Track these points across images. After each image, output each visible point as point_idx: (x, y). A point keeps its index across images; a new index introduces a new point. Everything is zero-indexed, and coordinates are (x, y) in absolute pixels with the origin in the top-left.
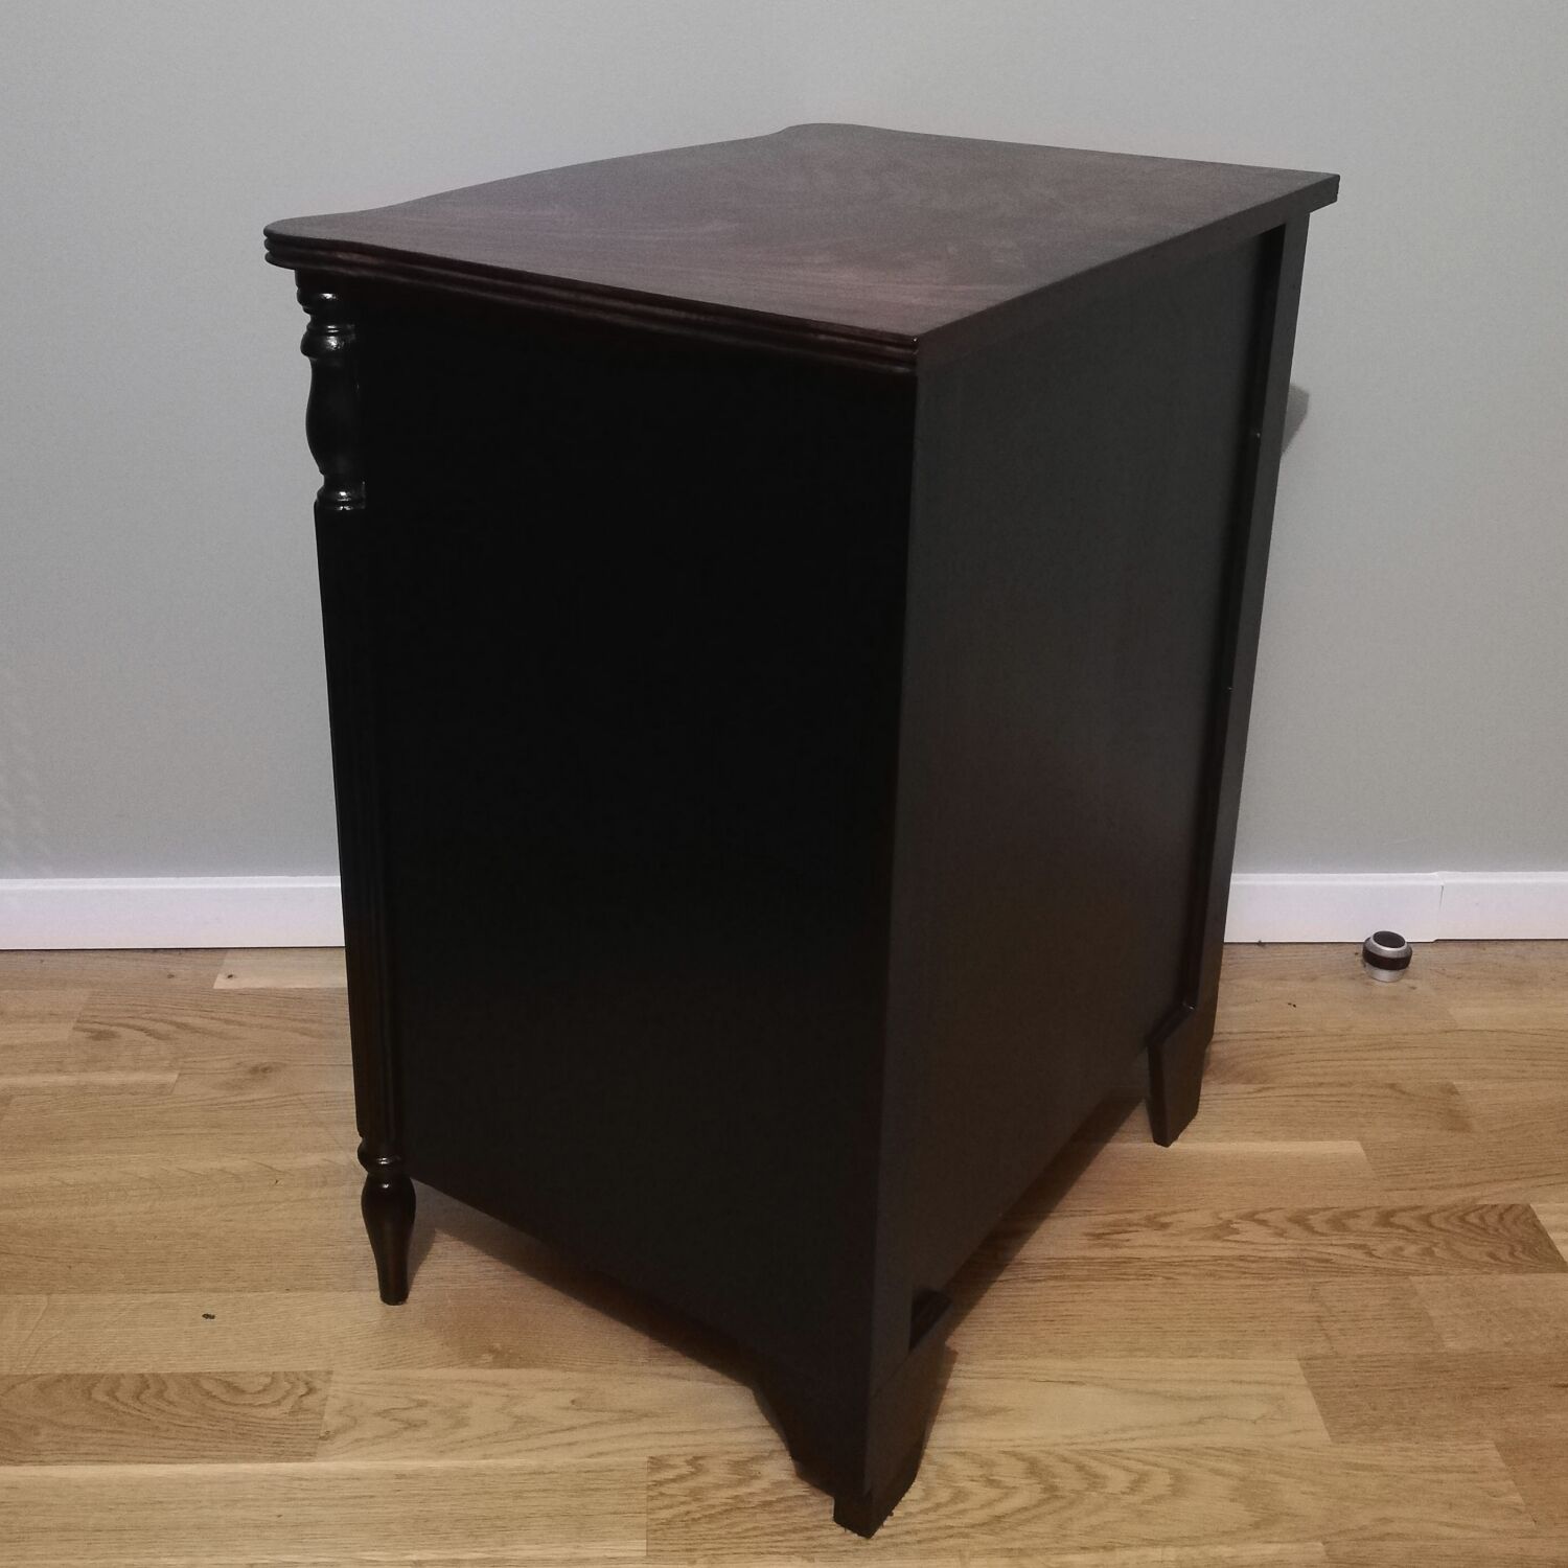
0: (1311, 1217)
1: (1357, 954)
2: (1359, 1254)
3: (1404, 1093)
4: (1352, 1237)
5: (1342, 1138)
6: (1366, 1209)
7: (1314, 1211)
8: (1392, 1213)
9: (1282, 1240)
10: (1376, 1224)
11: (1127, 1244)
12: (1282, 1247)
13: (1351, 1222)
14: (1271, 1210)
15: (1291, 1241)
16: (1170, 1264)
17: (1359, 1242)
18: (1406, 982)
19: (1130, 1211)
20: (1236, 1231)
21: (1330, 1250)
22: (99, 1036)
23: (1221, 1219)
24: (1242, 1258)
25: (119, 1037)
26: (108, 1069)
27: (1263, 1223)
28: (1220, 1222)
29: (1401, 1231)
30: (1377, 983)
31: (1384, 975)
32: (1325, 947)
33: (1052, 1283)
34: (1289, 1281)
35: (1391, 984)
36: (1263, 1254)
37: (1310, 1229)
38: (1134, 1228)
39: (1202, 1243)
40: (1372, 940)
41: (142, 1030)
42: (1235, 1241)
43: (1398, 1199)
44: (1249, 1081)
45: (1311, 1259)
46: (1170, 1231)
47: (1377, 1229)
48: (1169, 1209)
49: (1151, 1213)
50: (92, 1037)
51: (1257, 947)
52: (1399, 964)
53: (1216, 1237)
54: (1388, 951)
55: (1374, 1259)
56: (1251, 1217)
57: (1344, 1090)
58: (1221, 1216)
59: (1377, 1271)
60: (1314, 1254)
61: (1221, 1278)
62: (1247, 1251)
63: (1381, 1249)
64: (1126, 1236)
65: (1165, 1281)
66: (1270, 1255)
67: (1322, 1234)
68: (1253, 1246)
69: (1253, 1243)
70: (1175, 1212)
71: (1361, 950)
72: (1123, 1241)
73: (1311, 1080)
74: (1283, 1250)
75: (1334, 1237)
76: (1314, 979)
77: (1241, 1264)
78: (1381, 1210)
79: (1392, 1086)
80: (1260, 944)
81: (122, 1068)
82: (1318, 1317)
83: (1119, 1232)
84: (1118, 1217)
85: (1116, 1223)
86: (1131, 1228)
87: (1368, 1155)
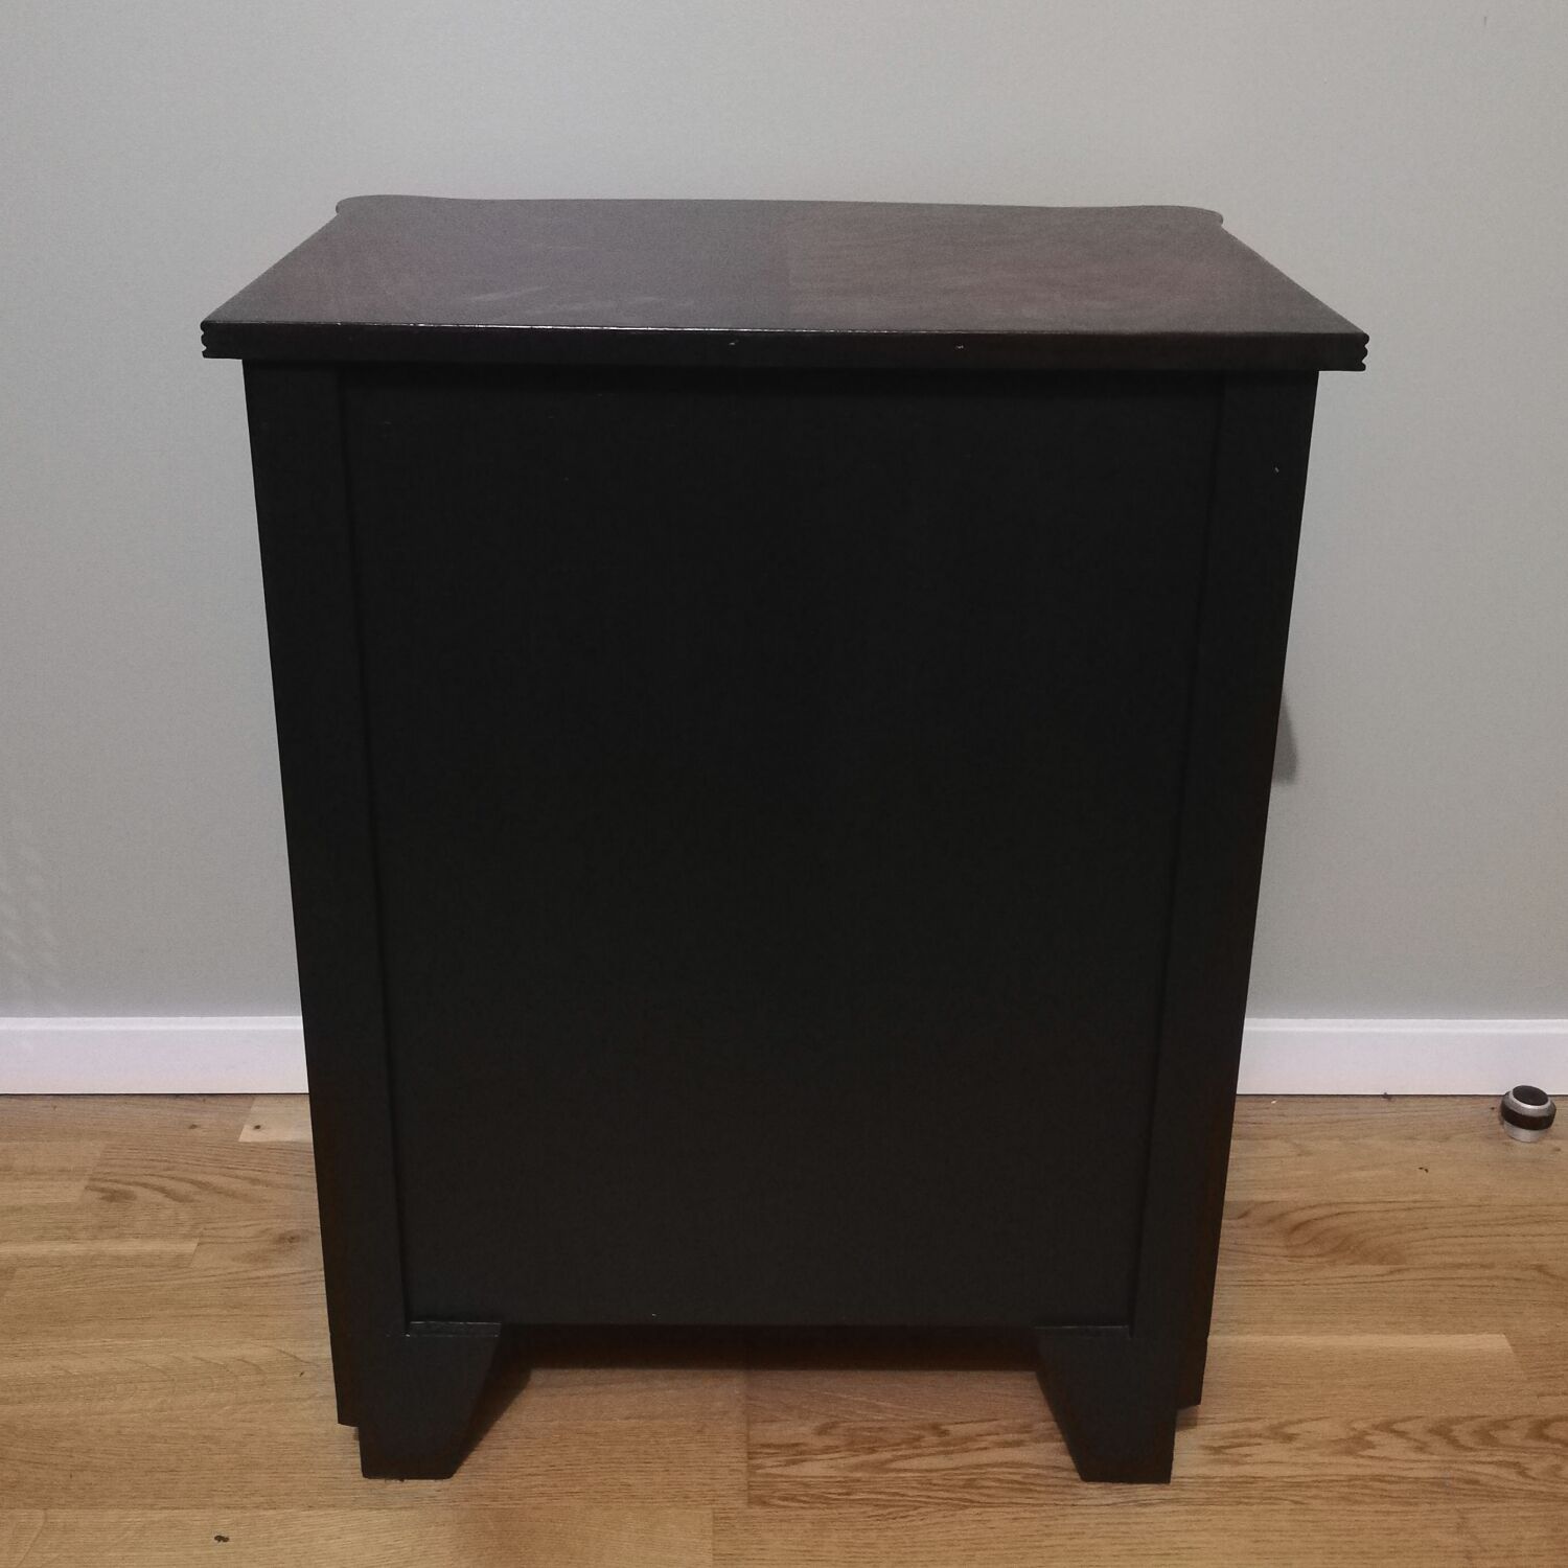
0: (1454, 1427)
1: (1493, 1108)
2: (1510, 1475)
3: (1552, 1276)
4: (1501, 1453)
5: (1485, 1331)
6: (1515, 1418)
7: (1458, 1421)
8: (1546, 1423)
9: (1423, 1457)
10: (1528, 1437)
11: (1248, 1459)
12: (1425, 1465)
13: (1501, 1435)
14: (1409, 1419)
15: (1435, 1457)
16: (1299, 1485)
17: (1512, 1459)
18: (1549, 1143)
19: (1250, 1420)
20: (1371, 1446)
21: (1478, 1468)
22: (112, 1197)
23: (1354, 1429)
24: (1380, 1478)
25: (135, 1198)
26: (120, 1237)
27: (1401, 1434)
28: (1352, 1434)
29: (1558, 1446)
30: (1516, 1143)
31: (1524, 1134)
32: (1458, 1100)
33: (1169, 1508)
34: (1433, 1507)
35: (1533, 1145)
36: (1404, 1473)
37: (1454, 1442)
38: (1259, 1440)
39: (1334, 1460)
40: (1511, 1096)
41: (162, 1190)
42: (1372, 1457)
43: (1551, 1406)
44: (1381, 1261)
45: (1459, 1480)
46: (1295, 1444)
47: (1532, 1443)
48: (1296, 1417)
49: (1275, 1422)
50: (103, 1198)
51: (1383, 1100)
52: (1541, 1124)
53: (1349, 1452)
54: (1529, 1108)
55: (1528, 1481)
56: (1387, 1427)
57: (1487, 1272)
58: (1355, 1425)
59: (1532, 1495)
60: (1457, 1475)
61: (1357, 1502)
62: (1379, 1469)
63: (1536, 1467)
64: (1245, 1450)
65: (1293, 1507)
66: (1412, 1474)
67: (1471, 1449)
68: (1391, 1464)
69: (1391, 1460)
70: (1300, 1421)
71: (1497, 1104)
72: (1243, 1456)
73: (1449, 1259)
74: (1424, 1468)
75: (1482, 1453)
76: (1447, 1138)
77: (1377, 1485)
78: (1532, 1419)
79: (1540, 1268)
80: (1386, 1096)
81: (137, 1236)
82: (1468, 1551)
83: (1240, 1445)
84: (1237, 1426)
85: (1235, 1434)
86: (1253, 1441)
87: (1516, 1352)
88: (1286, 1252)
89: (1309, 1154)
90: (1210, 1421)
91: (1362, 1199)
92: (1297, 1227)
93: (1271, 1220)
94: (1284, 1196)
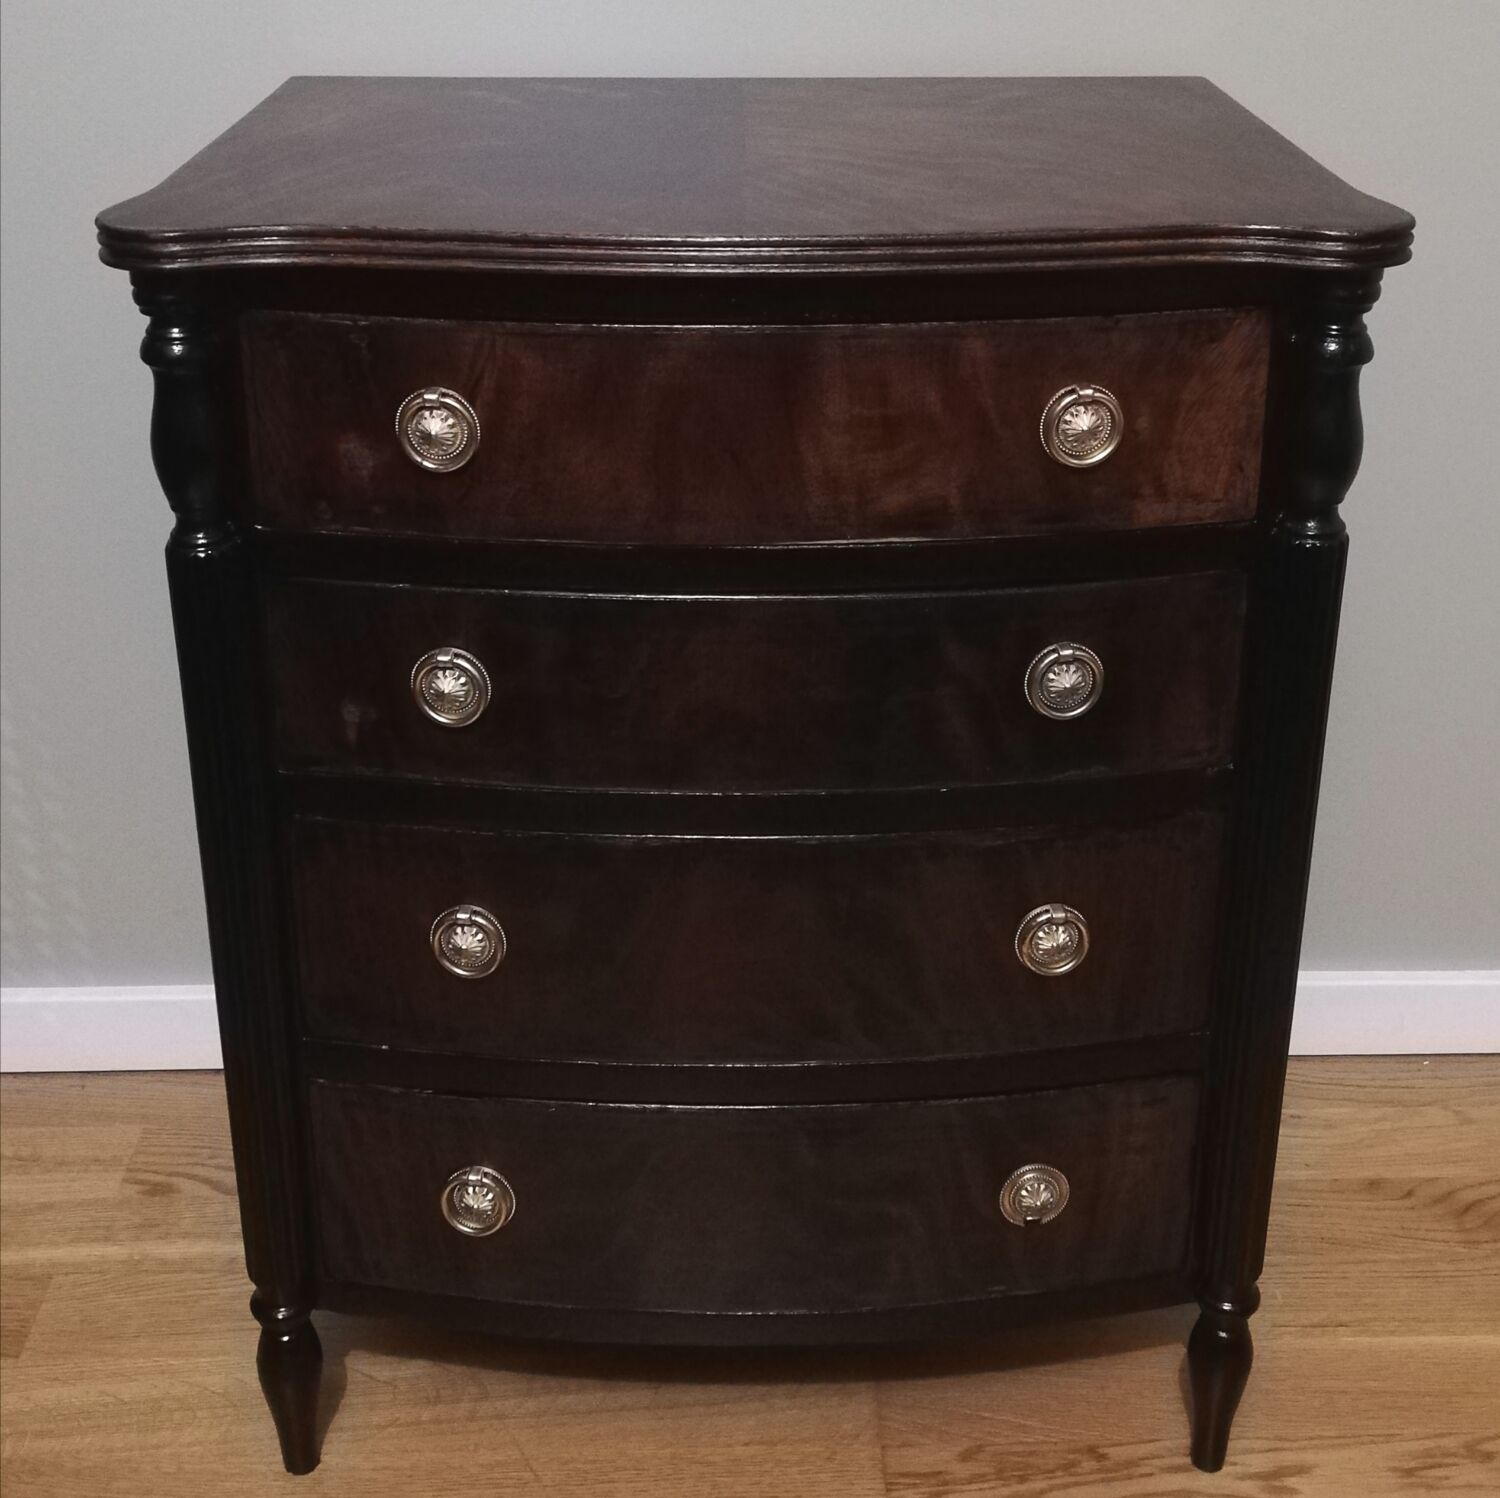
11: (1445, 1482)
19: (1441, 1436)
25: (179, 1190)
38: (1456, 1460)
46: (1495, 1464)
48: (1492, 1433)
49: (1469, 1438)
64: (1442, 1471)
72: (1440, 1478)
83: (1432, 1467)
84: (1429, 1444)
85: (1428, 1454)
86: (1446, 1461)
88: (1458, 1237)
89: (1470, 1121)
90: (1398, 1438)
92: (1468, 1208)
93: (1438, 1201)
94: (1449, 1172)
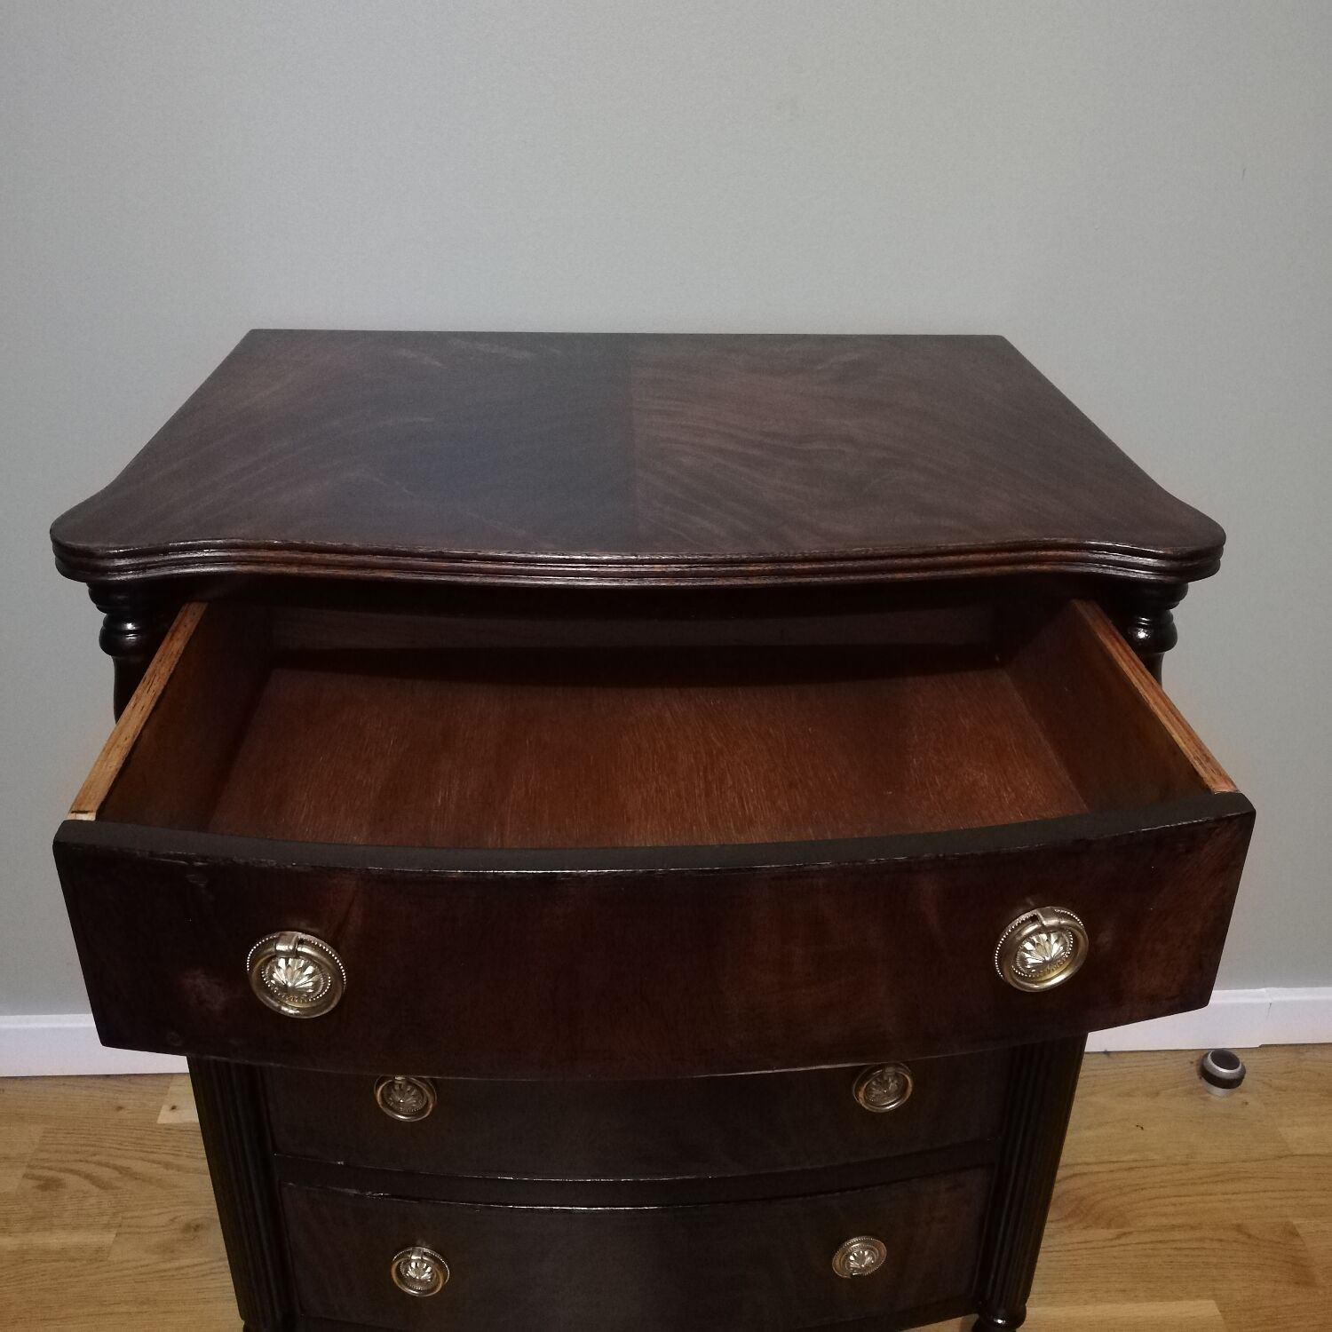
1: (1192, 1063)
3: (1249, 1236)
5: (1198, 1297)
18: (1237, 1098)
30: (1211, 1097)
31: (1218, 1091)
32: (1164, 1055)
35: (1224, 1098)
40: (1209, 1057)
44: (1109, 1224)
51: (1104, 1055)
52: (1233, 1083)
54: (1222, 1071)
57: (1198, 1234)
71: (1196, 1057)
73: (1164, 1221)
76: (1156, 1094)
79: (1238, 1228)
80: (1106, 1053)
87: (1225, 1318)
91: (1091, 1159)
